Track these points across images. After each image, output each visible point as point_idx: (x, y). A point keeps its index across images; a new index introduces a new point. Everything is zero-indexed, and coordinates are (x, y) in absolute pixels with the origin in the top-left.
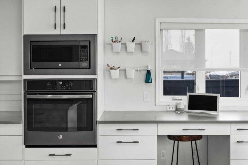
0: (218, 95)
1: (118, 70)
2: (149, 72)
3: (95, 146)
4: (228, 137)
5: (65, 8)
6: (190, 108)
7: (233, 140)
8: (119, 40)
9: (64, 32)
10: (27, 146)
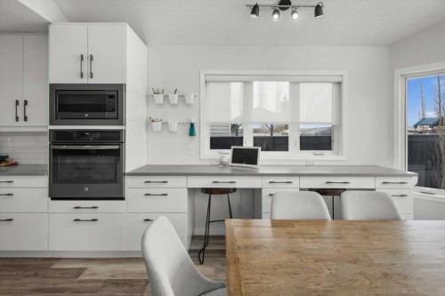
0: (260, 148)
1: (160, 123)
2: (192, 125)
3: (123, 199)
4: (260, 190)
5: (91, 56)
6: (233, 162)
7: (265, 193)
8: (161, 92)
9: (91, 81)
10: (53, 199)
